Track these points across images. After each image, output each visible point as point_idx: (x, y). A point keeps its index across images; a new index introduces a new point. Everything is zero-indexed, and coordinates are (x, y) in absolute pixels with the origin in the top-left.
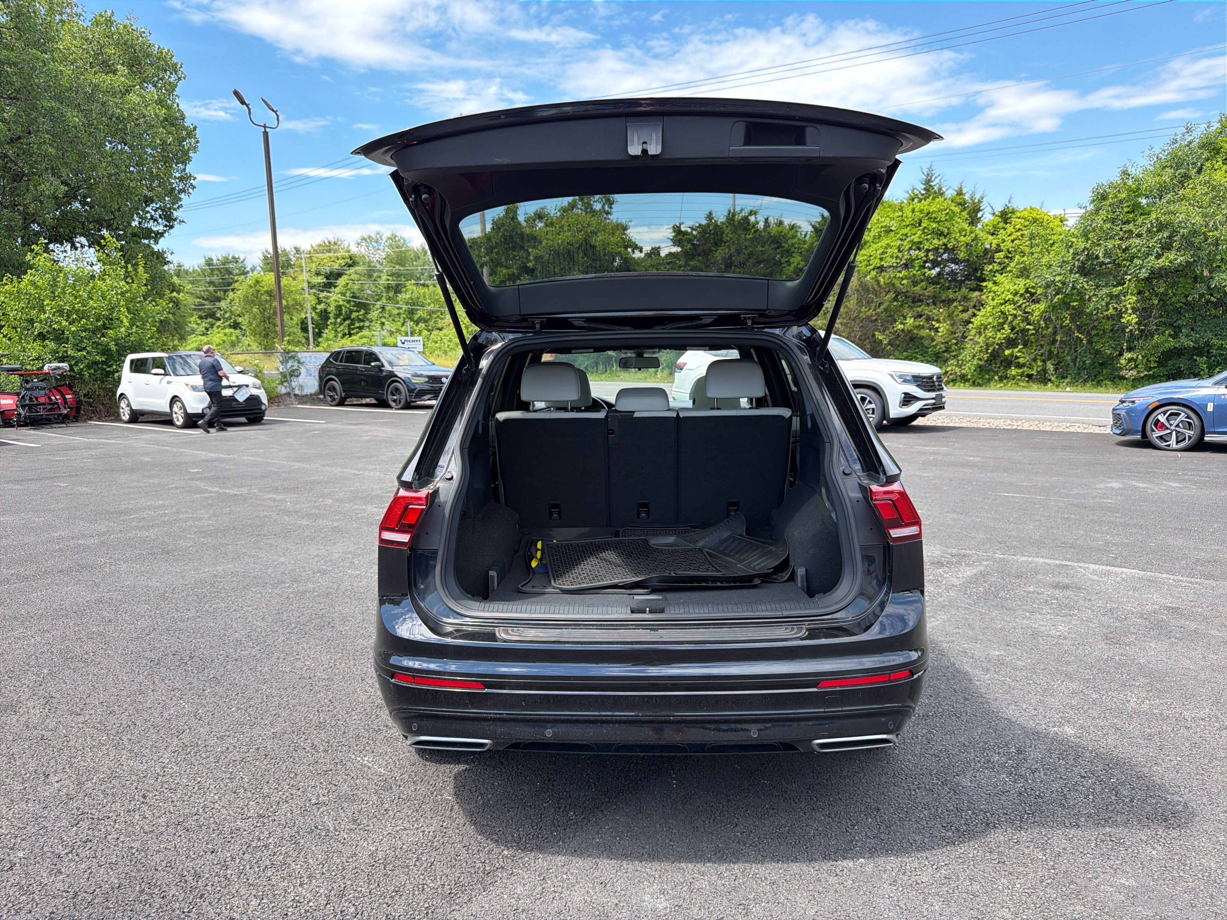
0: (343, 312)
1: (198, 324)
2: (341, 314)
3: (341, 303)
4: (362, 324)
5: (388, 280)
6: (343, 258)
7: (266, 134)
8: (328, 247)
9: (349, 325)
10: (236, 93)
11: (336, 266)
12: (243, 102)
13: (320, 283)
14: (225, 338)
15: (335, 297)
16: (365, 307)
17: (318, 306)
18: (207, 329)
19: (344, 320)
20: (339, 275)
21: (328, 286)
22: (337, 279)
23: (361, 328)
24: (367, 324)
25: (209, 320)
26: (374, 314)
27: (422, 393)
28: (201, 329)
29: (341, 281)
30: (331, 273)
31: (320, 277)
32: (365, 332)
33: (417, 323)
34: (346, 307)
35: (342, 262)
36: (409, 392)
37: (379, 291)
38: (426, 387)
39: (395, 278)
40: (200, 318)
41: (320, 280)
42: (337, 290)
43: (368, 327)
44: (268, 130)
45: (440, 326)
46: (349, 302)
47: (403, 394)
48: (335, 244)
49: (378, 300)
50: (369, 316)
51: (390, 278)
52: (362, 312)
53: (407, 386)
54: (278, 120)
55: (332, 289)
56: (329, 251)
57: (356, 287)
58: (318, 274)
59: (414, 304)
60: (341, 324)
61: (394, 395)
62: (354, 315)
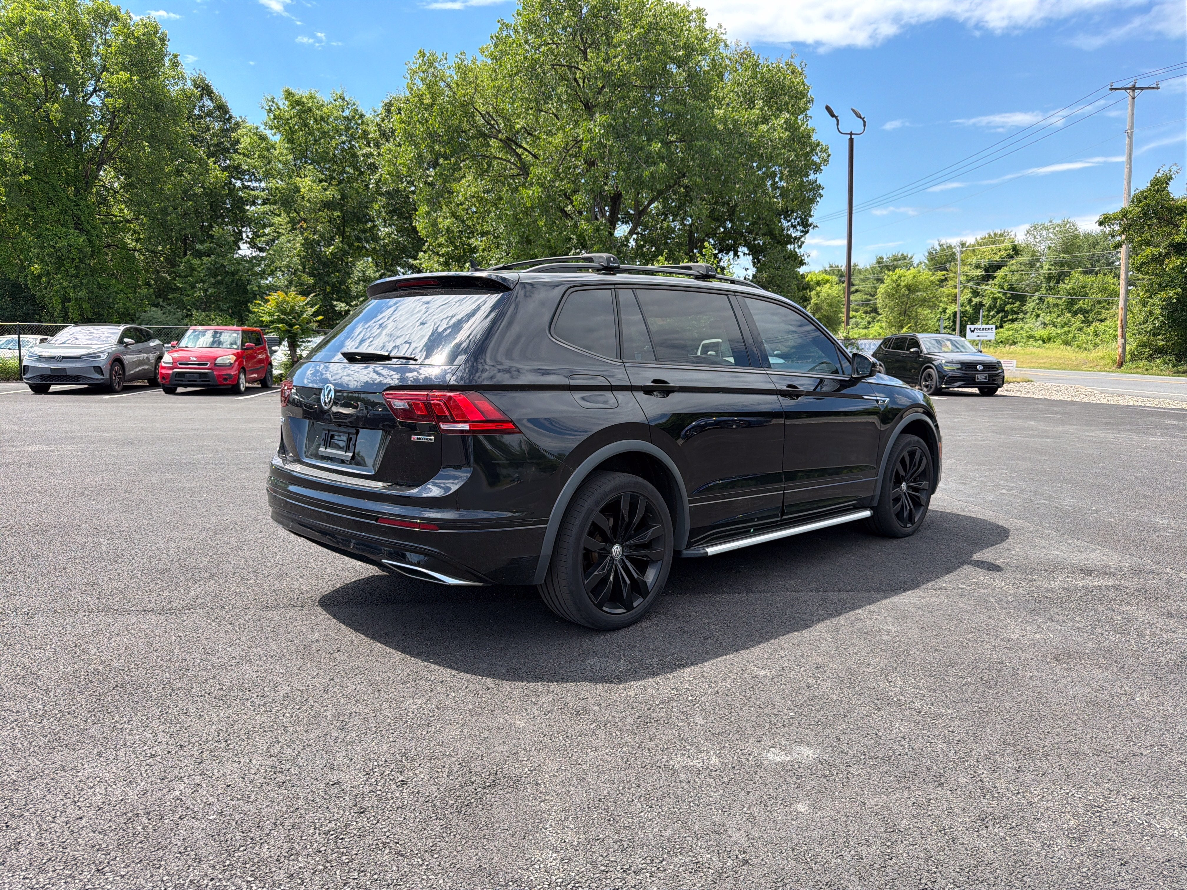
0: (998, 304)
1: (862, 318)
2: (995, 306)
3: (998, 295)
4: (1015, 316)
5: (1050, 269)
6: (1006, 250)
7: (851, 141)
8: (993, 240)
9: (1002, 318)
10: (828, 108)
11: (997, 258)
12: (833, 115)
13: (978, 276)
14: (881, 331)
15: (991, 289)
16: (1022, 299)
17: (973, 299)
18: (869, 323)
19: (998, 312)
20: (999, 267)
21: (987, 278)
22: (995, 271)
23: (1013, 321)
24: (1021, 316)
25: (872, 315)
26: (1030, 306)
27: (952, 380)
28: (864, 323)
29: (1000, 273)
30: (991, 266)
31: (979, 270)
32: (1016, 325)
33: (1075, 314)
34: (1001, 299)
35: (1004, 253)
36: (940, 378)
37: (1039, 282)
38: (957, 374)
39: (1057, 268)
40: (866, 312)
41: (979, 272)
42: (996, 281)
43: (1022, 319)
44: (853, 136)
45: (1102, 317)
46: (1005, 294)
47: (934, 380)
48: (1001, 235)
49: (1036, 291)
50: (1024, 308)
51: (1053, 268)
52: (1018, 303)
53: (938, 371)
54: (865, 126)
55: (990, 282)
56: (994, 243)
57: (1015, 278)
58: (978, 267)
59: (1075, 294)
60: (994, 316)
61: (927, 381)
62: (1008, 308)
